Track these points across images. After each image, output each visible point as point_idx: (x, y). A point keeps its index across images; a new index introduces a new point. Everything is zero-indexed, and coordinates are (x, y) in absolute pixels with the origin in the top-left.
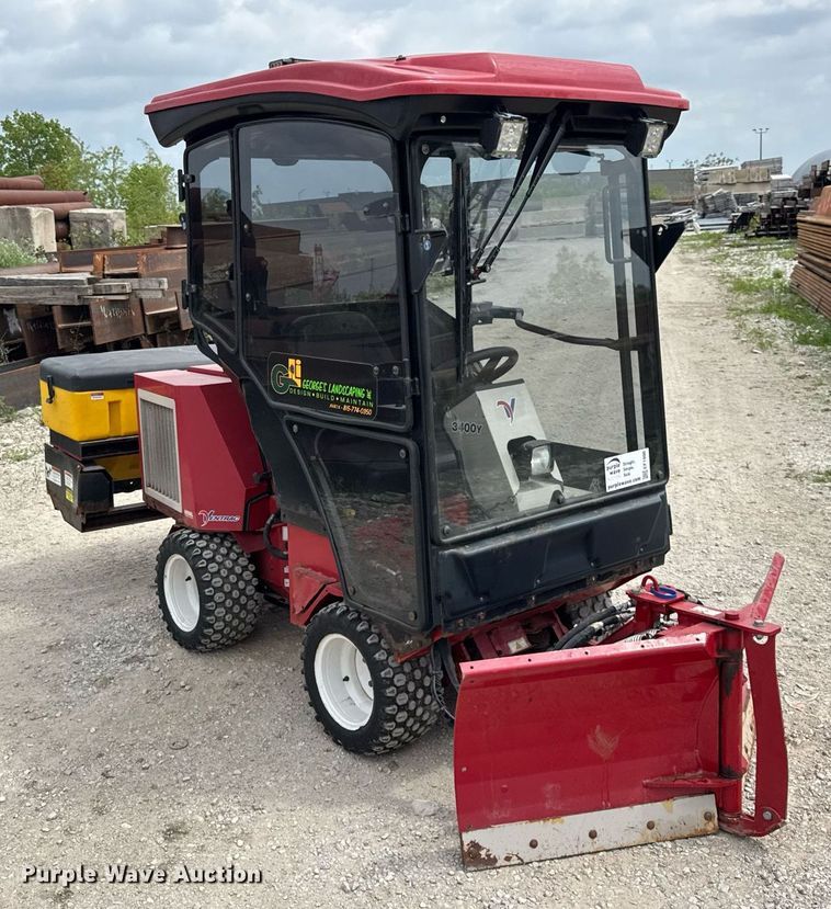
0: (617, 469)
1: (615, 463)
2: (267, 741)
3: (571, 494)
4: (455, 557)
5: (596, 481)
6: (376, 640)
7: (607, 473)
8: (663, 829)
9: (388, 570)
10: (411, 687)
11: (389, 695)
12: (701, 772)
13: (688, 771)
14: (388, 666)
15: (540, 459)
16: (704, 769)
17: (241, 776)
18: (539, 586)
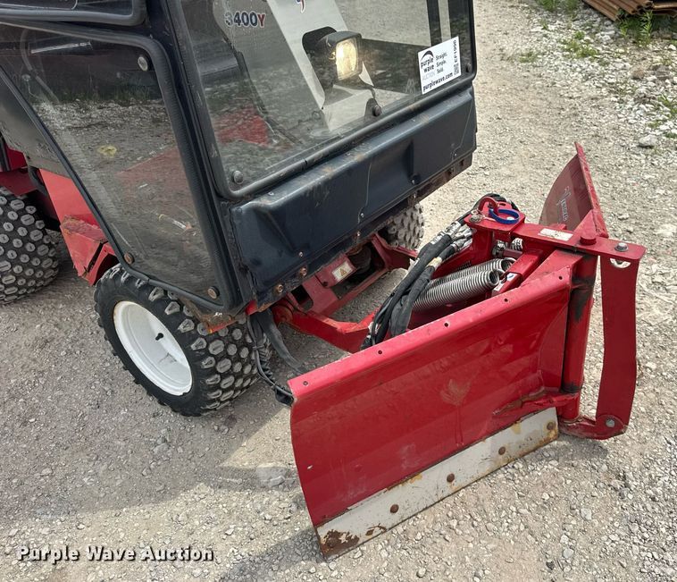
0: (431, 64)
1: (428, 56)
2: (83, 416)
3: (389, 100)
4: (257, 211)
5: (411, 83)
6: (177, 309)
7: (422, 71)
8: (513, 451)
9: (176, 222)
10: (232, 350)
11: (206, 367)
12: (543, 388)
13: (531, 391)
14: (197, 336)
15: (345, 57)
16: (546, 386)
17: (52, 476)
18: (363, 220)
